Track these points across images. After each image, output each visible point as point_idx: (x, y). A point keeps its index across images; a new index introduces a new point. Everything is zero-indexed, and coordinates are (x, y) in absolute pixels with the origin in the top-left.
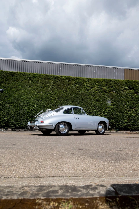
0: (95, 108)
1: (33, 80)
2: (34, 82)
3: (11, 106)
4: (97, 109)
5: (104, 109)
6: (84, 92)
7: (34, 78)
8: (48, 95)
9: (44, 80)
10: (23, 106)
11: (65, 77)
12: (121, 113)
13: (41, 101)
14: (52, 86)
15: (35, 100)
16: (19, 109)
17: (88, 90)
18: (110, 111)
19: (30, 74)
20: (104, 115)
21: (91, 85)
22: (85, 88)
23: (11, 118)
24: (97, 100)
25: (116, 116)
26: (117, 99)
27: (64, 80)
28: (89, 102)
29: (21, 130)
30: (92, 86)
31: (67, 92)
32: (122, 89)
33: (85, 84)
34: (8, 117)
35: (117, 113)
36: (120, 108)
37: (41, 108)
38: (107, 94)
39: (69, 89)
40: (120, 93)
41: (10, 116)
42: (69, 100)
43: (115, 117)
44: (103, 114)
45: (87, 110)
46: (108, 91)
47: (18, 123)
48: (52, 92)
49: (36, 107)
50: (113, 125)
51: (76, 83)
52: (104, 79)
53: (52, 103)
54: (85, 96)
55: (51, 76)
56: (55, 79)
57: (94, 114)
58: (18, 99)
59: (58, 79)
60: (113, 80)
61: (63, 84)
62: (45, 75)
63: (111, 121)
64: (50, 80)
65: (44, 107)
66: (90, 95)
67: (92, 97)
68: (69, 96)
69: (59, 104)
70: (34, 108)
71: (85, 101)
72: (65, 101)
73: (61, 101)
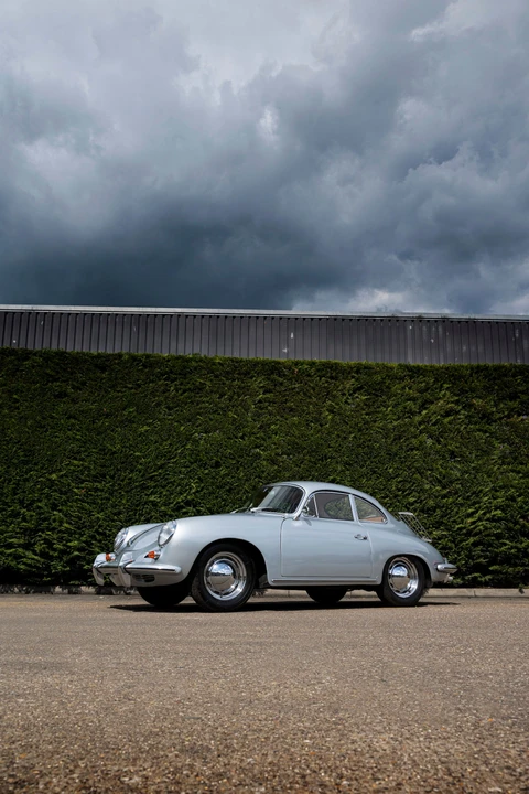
0: (445, 492)
1: (181, 384)
2: (184, 392)
3: (97, 489)
4: (456, 493)
5: (485, 495)
6: (395, 423)
7: (185, 375)
8: (246, 442)
9: (228, 379)
10: (143, 487)
11: (312, 364)
13: (217, 465)
14: (260, 401)
15: (192, 463)
16: (127, 501)
17: (413, 414)
18: (513, 499)
19: (168, 361)
20: (488, 520)
21: (421, 392)
22: (395, 406)
23: (96, 540)
24: (453, 455)
27: (309, 375)
28: (417, 465)
30: (427, 395)
31: (321, 425)
33: (396, 388)
34: (83, 539)
37: (217, 498)
38: (493, 427)
39: (331, 411)
41: (91, 532)
42: (331, 458)
44: (484, 514)
45: (412, 500)
46: (498, 416)
48: (262, 427)
49: (197, 491)
51: (360, 389)
52: (478, 367)
53: (263, 472)
54: (400, 438)
55: (256, 364)
56: (272, 373)
57: (442, 517)
58: (123, 460)
59: (285, 375)
60: (515, 367)
61: (305, 394)
62: (232, 360)
63: (523, 545)
64: (251, 378)
65: (229, 491)
66: (421, 433)
67: (429, 442)
68: (333, 443)
69: (293, 477)
70: (186, 497)
71: (402, 462)
72: (316, 464)
73: (301, 464)
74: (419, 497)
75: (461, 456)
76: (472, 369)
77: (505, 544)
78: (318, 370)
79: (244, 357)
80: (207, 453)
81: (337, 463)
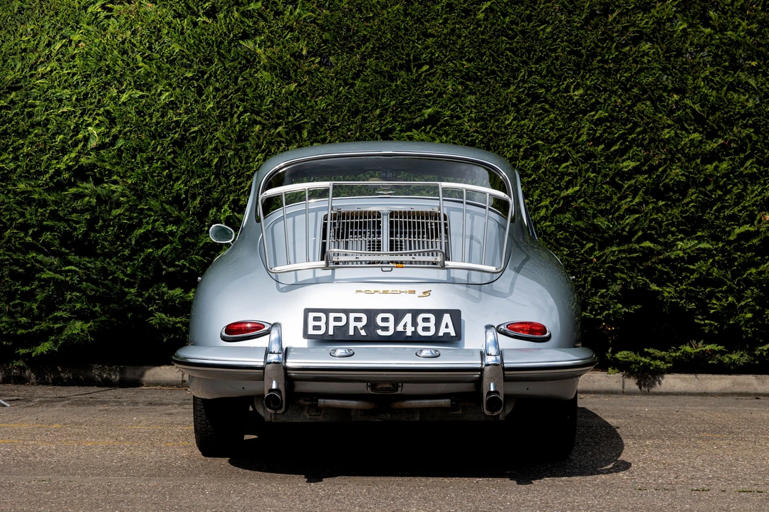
0: (712, 146)
4: (740, 149)
15: (87, 77)
28: (647, 79)
37: (150, 160)
42: (432, 63)
45: (629, 165)
49: (102, 146)
53: (262, 97)
57: (704, 206)
65: (178, 144)
68: (435, 27)
69: (337, 109)
70: (76, 159)
71: (608, 73)
72: (392, 79)
73: (356, 76)
74: (647, 159)
80: (124, 52)
81: (445, 75)
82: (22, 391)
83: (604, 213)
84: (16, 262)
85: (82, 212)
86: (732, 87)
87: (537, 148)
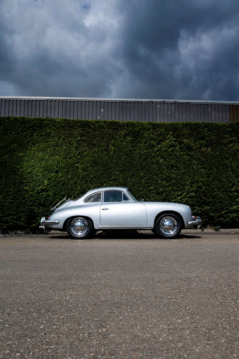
0: (168, 184)
2: (41, 136)
4: (173, 185)
5: (187, 186)
6: (145, 151)
7: (42, 128)
8: (72, 161)
9: (63, 130)
10: (21, 183)
11: (105, 122)
12: (225, 191)
13: (57, 172)
14: (79, 141)
15: (45, 171)
16: (13, 189)
17: (154, 147)
18: (200, 187)
19: (33, 120)
20: (188, 197)
21: (158, 136)
22: (145, 143)
24: (172, 167)
25: (214, 198)
26: (215, 163)
27: (103, 128)
28: (155, 171)
29: (18, 232)
30: (161, 137)
31: (109, 152)
32: (225, 141)
33: (146, 134)
35: (215, 192)
36: (222, 181)
37: (57, 188)
38: (192, 153)
39: (114, 146)
40: (221, 149)
42: (113, 168)
43: (211, 200)
44: (186, 195)
45: (152, 188)
46: (195, 148)
47: (12, 219)
48: (79, 153)
49: (48, 185)
50: (209, 217)
51: (128, 134)
52: (186, 123)
53: (80, 175)
54: (147, 159)
55: (76, 122)
56: (85, 127)
57: (167, 196)
58: (11, 169)
59: (91, 128)
60: (204, 124)
61: (101, 137)
62: (65, 120)
63: (205, 209)
64: (75, 129)
65: (63, 184)
66: (157, 156)
67: (161, 160)
68: (114, 161)
69: (95, 177)
70: (42, 187)
71: (148, 170)
72: (106, 171)
73: (99, 171)
74: (156, 187)
75: (176, 167)
76: (183, 124)
77: (196, 209)
78: (108, 125)
79: (72, 118)
80: (52, 166)
81: (116, 171)
82: (30, 235)
83: (147, 198)
84: (29, 209)
85: (43, 198)
86: (171, 173)
87: (134, 185)
